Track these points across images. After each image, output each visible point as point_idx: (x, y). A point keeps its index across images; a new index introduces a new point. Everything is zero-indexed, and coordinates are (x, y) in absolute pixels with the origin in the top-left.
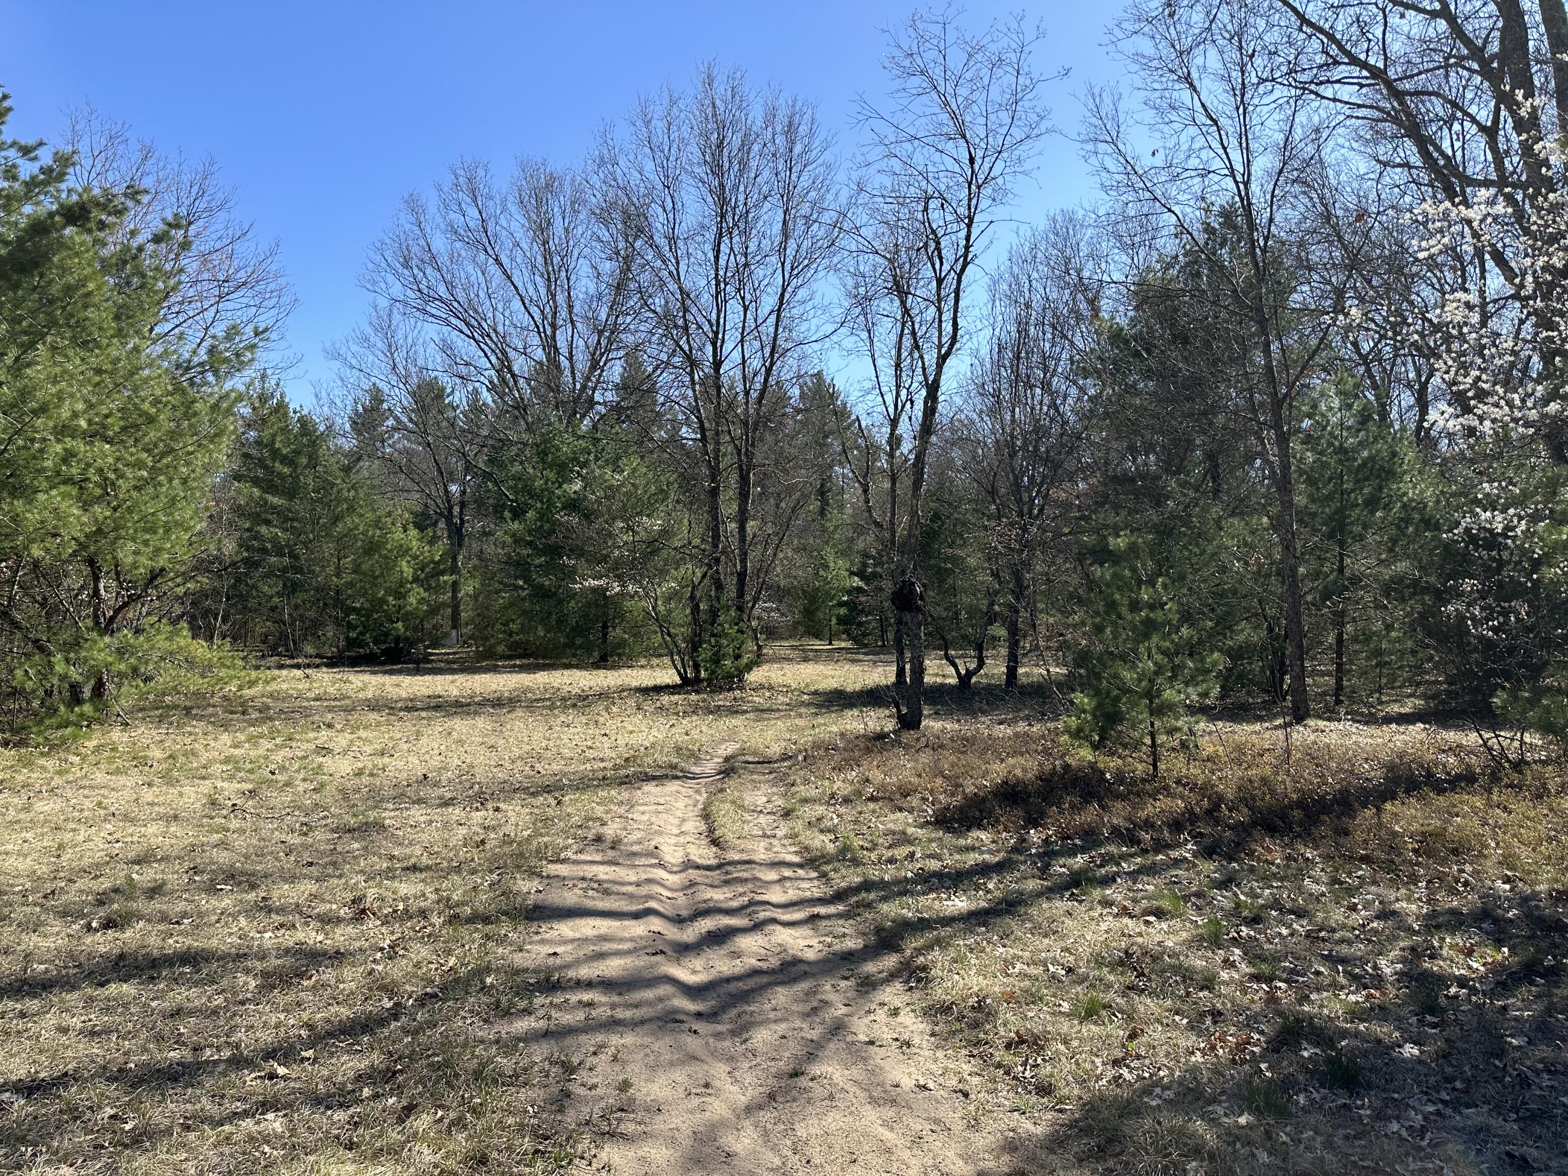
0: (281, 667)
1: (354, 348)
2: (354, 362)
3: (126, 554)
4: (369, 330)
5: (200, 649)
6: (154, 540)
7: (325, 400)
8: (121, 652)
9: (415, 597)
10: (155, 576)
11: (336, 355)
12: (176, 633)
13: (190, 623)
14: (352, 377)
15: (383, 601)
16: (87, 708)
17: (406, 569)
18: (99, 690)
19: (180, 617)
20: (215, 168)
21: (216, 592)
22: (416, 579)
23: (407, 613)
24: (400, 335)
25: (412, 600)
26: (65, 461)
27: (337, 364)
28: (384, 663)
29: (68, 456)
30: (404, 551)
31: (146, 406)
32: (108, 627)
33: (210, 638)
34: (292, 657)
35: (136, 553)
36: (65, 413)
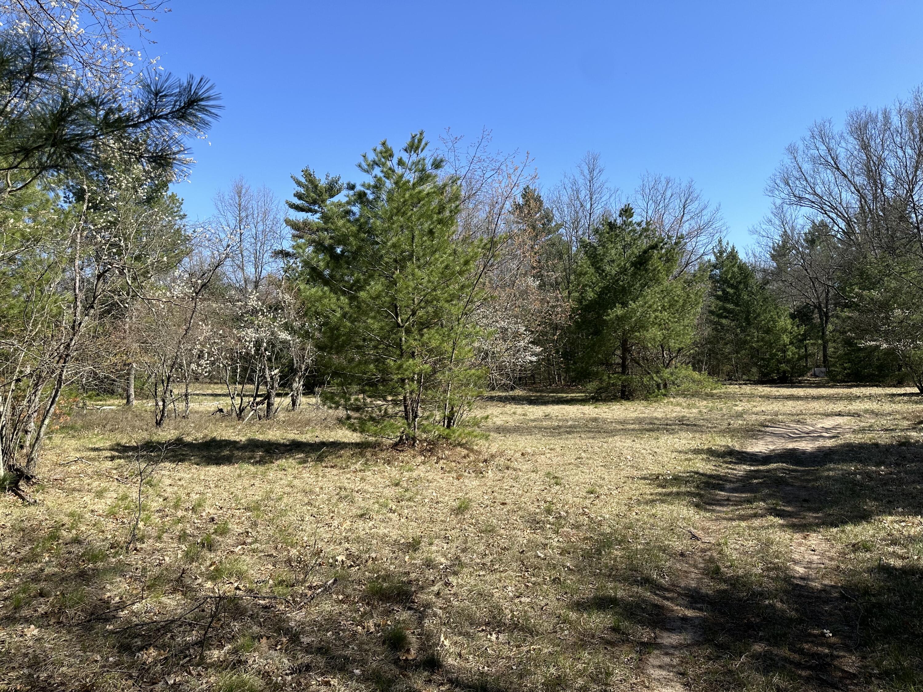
0: (731, 384)
1: (764, 227)
2: (764, 234)
3: (672, 344)
4: (771, 216)
5: (696, 375)
6: (680, 339)
7: (750, 254)
8: (672, 374)
9: (791, 353)
10: (680, 350)
11: (754, 232)
12: (688, 367)
13: (693, 366)
14: (764, 241)
15: (776, 355)
16: (663, 391)
17: (786, 339)
18: (665, 386)
19: (689, 363)
20: (693, 183)
21: (702, 353)
22: (791, 343)
23: (788, 359)
24: (788, 215)
25: (789, 353)
26: (655, 318)
27: (755, 236)
28: (779, 383)
29: (656, 317)
30: (785, 330)
31: (676, 298)
32: (667, 366)
33: (700, 371)
34: (737, 381)
35: (675, 343)
36: (655, 306)
